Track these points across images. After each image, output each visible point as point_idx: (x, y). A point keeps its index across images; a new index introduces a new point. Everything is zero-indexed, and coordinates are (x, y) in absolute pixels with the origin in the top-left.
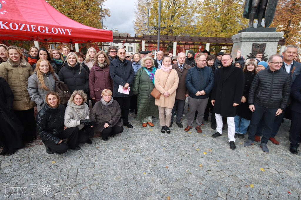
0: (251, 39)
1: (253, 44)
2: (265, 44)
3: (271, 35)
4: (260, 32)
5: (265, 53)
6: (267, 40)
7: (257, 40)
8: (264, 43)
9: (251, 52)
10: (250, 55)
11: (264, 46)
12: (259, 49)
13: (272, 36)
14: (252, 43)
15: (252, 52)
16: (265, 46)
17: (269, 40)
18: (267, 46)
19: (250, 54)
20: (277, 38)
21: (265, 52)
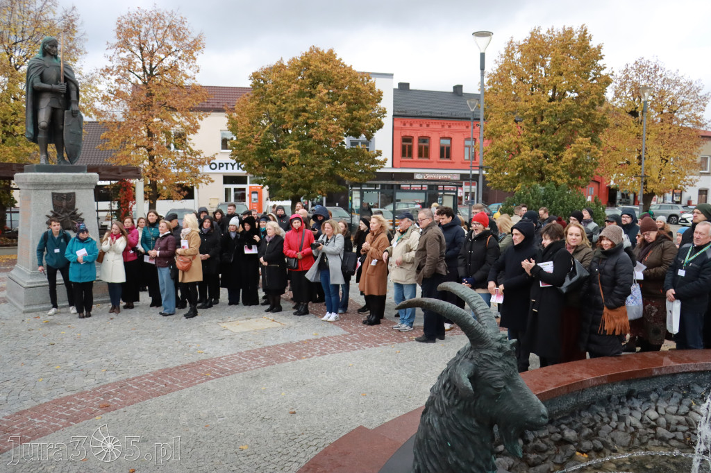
0: (47, 185)
1: (53, 194)
2: (74, 193)
3: (79, 178)
4: (59, 172)
5: (77, 209)
6: (75, 187)
7: (58, 187)
8: (71, 191)
9: (52, 209)
10: (51, 215)
11: (71, 198)
12: (64, 203)
13: (81, 180)
14: (50, 192)
15: (54, 208)
16: (74, 196)
17: (78, 186)
18: (77, 197)
19: (52, 212)
20: (90, 184)
21: (77, 207)
